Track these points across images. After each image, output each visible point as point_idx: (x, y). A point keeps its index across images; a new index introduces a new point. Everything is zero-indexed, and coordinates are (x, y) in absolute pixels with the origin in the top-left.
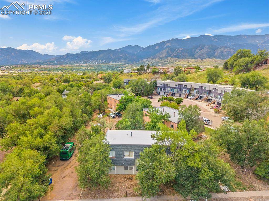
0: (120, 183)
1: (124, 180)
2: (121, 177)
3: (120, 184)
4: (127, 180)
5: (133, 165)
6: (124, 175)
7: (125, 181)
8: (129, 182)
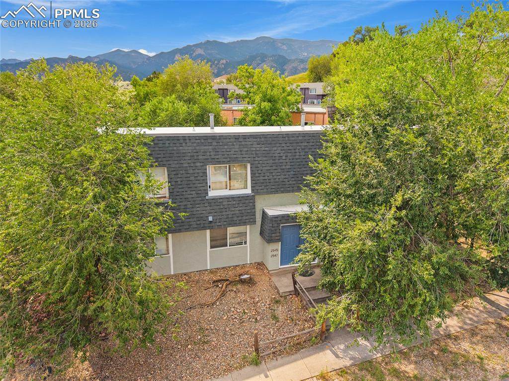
0: (202, 306)
1: (217, 292)
2: (198, 282)
3: (206, 310)
4: (230, 288)
5: (245, 224)
6: (211, 272)
7: (223, 294)
8: (242, 297)
